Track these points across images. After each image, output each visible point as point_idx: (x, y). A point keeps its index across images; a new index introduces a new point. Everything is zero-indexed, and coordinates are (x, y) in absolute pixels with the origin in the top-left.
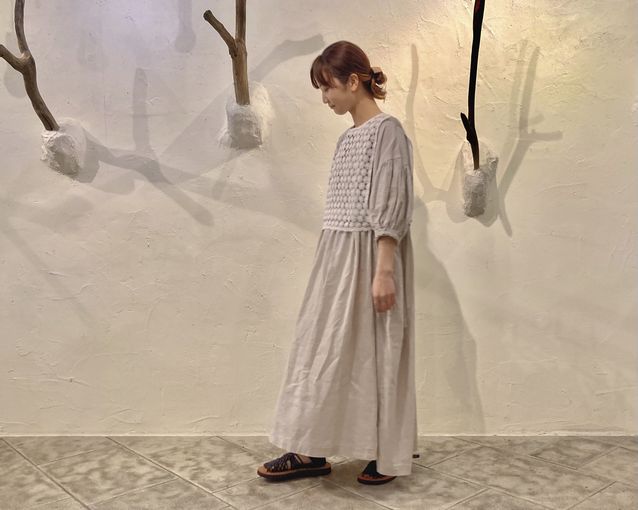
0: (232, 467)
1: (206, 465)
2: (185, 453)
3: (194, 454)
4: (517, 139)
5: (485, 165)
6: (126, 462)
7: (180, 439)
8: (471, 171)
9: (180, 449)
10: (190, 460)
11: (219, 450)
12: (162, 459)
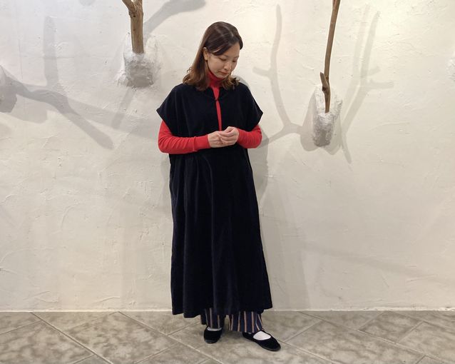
1: (113, 341)
2: (96, 329)
3: (103, 330)
5: (334, 108)
7: (90, 315)
8: (322, 113)
9: (92, 325)
10: (100, 336)
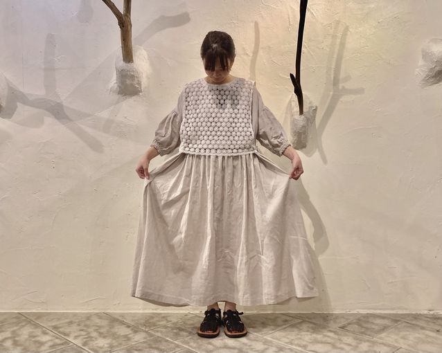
0: (115, 336)
2: (79, 325)
3: (86, 326)
4: (332, 93)
5: (308, 112)
6: (33, 332)
7: (75, 315)
8: (297, 116)
9: (75, 322)
10: (82, 330)
11: (105, 323)
12: (61, 330)
